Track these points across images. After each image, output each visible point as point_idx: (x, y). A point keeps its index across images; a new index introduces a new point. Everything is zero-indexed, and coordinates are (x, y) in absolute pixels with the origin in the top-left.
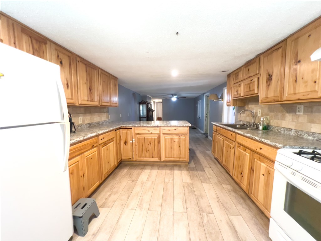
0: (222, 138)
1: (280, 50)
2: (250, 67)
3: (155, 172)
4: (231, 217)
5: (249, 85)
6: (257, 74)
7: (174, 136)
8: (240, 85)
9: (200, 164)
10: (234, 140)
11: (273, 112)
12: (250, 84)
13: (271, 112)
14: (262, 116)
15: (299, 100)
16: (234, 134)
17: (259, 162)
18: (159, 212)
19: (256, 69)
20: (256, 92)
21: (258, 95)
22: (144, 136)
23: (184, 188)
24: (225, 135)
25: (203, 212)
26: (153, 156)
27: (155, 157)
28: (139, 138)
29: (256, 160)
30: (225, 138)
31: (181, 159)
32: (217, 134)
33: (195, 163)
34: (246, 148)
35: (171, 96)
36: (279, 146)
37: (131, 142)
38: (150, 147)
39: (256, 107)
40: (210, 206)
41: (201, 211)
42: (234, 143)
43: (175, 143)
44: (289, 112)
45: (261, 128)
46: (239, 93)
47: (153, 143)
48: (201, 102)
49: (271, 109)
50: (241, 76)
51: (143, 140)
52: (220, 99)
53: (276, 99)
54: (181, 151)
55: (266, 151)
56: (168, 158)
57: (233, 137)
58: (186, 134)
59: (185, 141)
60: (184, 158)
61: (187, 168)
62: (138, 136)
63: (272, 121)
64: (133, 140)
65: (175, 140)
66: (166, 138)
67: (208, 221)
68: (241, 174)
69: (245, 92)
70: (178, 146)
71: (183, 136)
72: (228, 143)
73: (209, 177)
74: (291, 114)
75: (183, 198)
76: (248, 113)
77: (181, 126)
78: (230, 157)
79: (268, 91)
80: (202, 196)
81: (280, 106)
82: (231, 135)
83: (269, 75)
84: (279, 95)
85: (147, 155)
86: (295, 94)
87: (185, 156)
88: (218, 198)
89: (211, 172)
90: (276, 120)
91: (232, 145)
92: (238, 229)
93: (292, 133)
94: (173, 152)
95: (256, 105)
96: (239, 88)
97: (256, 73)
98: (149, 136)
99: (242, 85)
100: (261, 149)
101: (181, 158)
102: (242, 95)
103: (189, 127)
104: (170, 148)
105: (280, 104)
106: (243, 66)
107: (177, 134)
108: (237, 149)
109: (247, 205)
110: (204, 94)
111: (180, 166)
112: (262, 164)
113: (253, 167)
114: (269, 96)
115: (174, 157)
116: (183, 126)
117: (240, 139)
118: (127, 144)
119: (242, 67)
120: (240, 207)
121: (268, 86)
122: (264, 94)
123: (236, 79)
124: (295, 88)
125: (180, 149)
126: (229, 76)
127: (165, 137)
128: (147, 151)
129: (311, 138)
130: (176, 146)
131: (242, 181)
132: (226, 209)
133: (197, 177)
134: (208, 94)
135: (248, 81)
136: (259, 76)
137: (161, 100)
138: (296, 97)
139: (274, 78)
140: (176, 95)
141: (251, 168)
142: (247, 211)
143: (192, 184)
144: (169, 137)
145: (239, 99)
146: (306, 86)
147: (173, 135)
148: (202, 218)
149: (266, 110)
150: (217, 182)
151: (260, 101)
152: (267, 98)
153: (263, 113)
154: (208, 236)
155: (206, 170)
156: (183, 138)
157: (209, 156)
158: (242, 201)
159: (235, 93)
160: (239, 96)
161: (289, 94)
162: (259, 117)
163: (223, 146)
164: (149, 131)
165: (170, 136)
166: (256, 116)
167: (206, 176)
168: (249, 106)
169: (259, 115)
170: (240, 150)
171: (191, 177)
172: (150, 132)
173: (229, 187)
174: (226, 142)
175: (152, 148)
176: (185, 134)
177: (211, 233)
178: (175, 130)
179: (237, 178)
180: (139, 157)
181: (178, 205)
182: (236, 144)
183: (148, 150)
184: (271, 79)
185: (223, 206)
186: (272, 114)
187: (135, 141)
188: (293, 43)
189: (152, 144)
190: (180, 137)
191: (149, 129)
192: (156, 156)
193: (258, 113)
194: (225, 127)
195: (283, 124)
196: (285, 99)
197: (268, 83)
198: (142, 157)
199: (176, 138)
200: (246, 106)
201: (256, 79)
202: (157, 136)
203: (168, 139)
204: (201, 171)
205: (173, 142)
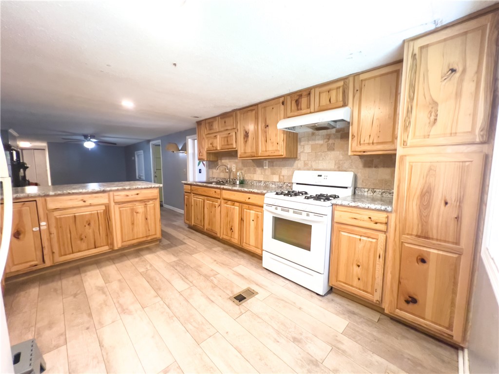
0: (200, 199)
1: (254, 112)
2: (227, 120)
3: (111, 269)
4: (234, 269)
5: (226, 139)
6: (234, 129)
7: (137, 204)
8: (215, 136)
9: (176, 239)
10: (219, 197)
11: (246, 167)
12: (227, 137)
13: (244, 167)
14: (237, 171)
15: (269, 156)
16: (218, 191)
17: (248, 211)
18: (162, 302)
19: (233, 123)
20: (234, 146)
21: (236, 149)
22: (74, 211)
23: (174, 268)
24: (206, 194)
25: (209, 277)
26: (97, 245)
27: (101, 246)
28: (60, 219)
29: (245, 210)
30: (206, 197)
31: (149, 238)
32: (193, 195)
33: (168, 239)
34: (234, 202)
35: (82, 138)
36: (265, 192)
37: (36, 229)
38: (89, 231)
39: (230, 162)
40: (212, 270)
41: (207, 277)
42: (219, 200)
43: (138, 214)
44: (258, 166)
45: (238, 182)
46: (214, 145)
47: (95, 221)
48: (143, 153)
49: (245, 164)
50: (216, 126)
51: (72, 221)
52: (181, 150)
53: (253, 154)
54: (149, 225)
55: (254, 199)
56: (128, 241)
57: (218, 194)
58: (156, 199)
59: (154, 209)
60: (154, 235)
61: (161, 247)
62: (56, 214)
63: (246, 175)
64: (43, 223)
65: (138, 211)
66: (121, 209)
67: (219, 281)
68: (231, 229)
69: (222, 145)
70: (144, 218)
71: (151, 202)
72: (211, 202)
73: (194, 247)
74: (260, 168)
75: (181, 277)
76: (222, 168)
77: (147, 188)
78: (215, 216)
79: (246, 146)
80: (199, 266)
81: (251, 161)
82: (215, 192)
83: (246, 132)
84: (254, 151)
85: (84, 245)
86: (266, 151)
87: (156, 231)
88: (215, 261)
89: (194, 242)
90: (249, 174)
91: (216, 203)
92: (242, 273)
93: (262, 184)
94: (135, 230)
95: (230, 160)
96: (215, 140)
97: (233, 127)
98: (86, 211)
99: (218, 137)
100: (249, 198)
101: (149, 236)
102: (218, 148)
103: (158, 189)
104: (130, 223)
105: (252, 159)
106: (218, 116)
107: (141, 201)
108: (224, 205)
109: (240, 256)
110: (149, 141)
111: (148, 249)
112: (251, 211)
113: (243, 218)
114: (247, 151)
115: (139, 237)
116: (151, 188)
117: (226, 195)
118: (21, 236)
119: (217, 118)
120: (236, 260)
121: (246, 142)
122: (243, 149)
123: (210, 129)
124: (266, 147)
125: (147, 224)
126: (199, 123)
127: (119, 208)
128: (82, 239)
129: (274, 186)
130: (140, 219)
131: (233, 237)
132: (227, 265)
133: (182, 252)
134: (159, 142)
135: (225, 134)
136: (236, 131)
137: (44, 145)
138: (267, 154)
139: (250, 135)
140: (93, 137)
141: (242, 219)
142: (242, 260)
143: (180, 260)
144: (127, 208)
145: (212, 153)
146: (273, 146)
147: (135, 203)
148: (212, 281)
149: (240, 165)
150: (205, 248)
151: (239, 156)
152: (245, 153)
153: (238, 169)
154: (225, 290)
155: (187, 241)
156: (150, 204)
157: (179, 227)
158: (235, 254)
159: (210, 145)
160: (215, 149)
161: (262, 151)
162: (234, 173)
163: (204, 208)
164: (84, 201)
165: (129, 205)
166: (230, 171)
167: (192, 248)
168: (223, 161)
169: (234, 170)
170: (228, 206)
171: (173, 254)
172: (87, 203)
173: (220, 249)
174: (208, 201)
175: (94, 232)
176: (153, 199)
177: (226, 287)
178: (138, 194)
179: (227, 236)
180: (61, 255)
181: (179, 284)
182: (223, 201)
183: (83, 237)
184: (248, 136)
185: (223, 264)
186: (245, 168)
187: (49, 225)
188: (263, 109)
189: (92, 223)
190: (146, 204)
191: (85, 197)
192: (105, 242)
193: (233, 168)
194: (205, 184)
195: (255, 177)
196: (259, 155)
197: (246, 139)
198: (70, 254)
199: (140, 208)
200: (219, 161)
201: (234, 134)
202: (103, 208)
203: (126, 210)
204: (182, 244)
205: (135, 214)
